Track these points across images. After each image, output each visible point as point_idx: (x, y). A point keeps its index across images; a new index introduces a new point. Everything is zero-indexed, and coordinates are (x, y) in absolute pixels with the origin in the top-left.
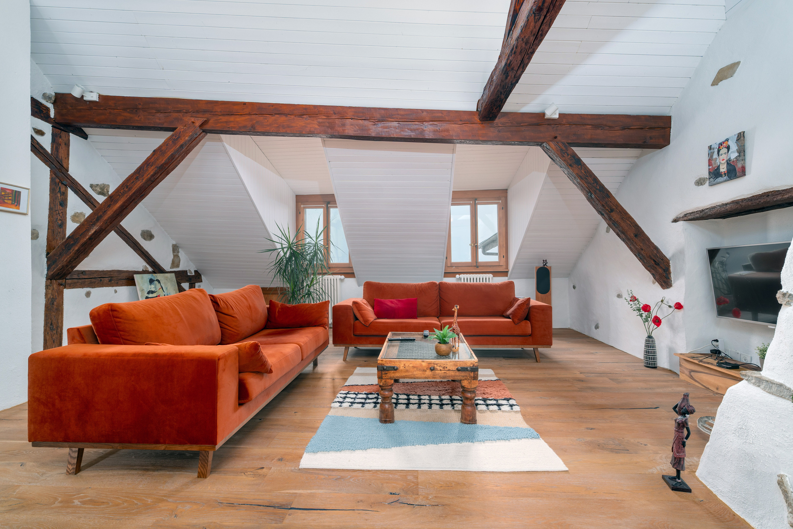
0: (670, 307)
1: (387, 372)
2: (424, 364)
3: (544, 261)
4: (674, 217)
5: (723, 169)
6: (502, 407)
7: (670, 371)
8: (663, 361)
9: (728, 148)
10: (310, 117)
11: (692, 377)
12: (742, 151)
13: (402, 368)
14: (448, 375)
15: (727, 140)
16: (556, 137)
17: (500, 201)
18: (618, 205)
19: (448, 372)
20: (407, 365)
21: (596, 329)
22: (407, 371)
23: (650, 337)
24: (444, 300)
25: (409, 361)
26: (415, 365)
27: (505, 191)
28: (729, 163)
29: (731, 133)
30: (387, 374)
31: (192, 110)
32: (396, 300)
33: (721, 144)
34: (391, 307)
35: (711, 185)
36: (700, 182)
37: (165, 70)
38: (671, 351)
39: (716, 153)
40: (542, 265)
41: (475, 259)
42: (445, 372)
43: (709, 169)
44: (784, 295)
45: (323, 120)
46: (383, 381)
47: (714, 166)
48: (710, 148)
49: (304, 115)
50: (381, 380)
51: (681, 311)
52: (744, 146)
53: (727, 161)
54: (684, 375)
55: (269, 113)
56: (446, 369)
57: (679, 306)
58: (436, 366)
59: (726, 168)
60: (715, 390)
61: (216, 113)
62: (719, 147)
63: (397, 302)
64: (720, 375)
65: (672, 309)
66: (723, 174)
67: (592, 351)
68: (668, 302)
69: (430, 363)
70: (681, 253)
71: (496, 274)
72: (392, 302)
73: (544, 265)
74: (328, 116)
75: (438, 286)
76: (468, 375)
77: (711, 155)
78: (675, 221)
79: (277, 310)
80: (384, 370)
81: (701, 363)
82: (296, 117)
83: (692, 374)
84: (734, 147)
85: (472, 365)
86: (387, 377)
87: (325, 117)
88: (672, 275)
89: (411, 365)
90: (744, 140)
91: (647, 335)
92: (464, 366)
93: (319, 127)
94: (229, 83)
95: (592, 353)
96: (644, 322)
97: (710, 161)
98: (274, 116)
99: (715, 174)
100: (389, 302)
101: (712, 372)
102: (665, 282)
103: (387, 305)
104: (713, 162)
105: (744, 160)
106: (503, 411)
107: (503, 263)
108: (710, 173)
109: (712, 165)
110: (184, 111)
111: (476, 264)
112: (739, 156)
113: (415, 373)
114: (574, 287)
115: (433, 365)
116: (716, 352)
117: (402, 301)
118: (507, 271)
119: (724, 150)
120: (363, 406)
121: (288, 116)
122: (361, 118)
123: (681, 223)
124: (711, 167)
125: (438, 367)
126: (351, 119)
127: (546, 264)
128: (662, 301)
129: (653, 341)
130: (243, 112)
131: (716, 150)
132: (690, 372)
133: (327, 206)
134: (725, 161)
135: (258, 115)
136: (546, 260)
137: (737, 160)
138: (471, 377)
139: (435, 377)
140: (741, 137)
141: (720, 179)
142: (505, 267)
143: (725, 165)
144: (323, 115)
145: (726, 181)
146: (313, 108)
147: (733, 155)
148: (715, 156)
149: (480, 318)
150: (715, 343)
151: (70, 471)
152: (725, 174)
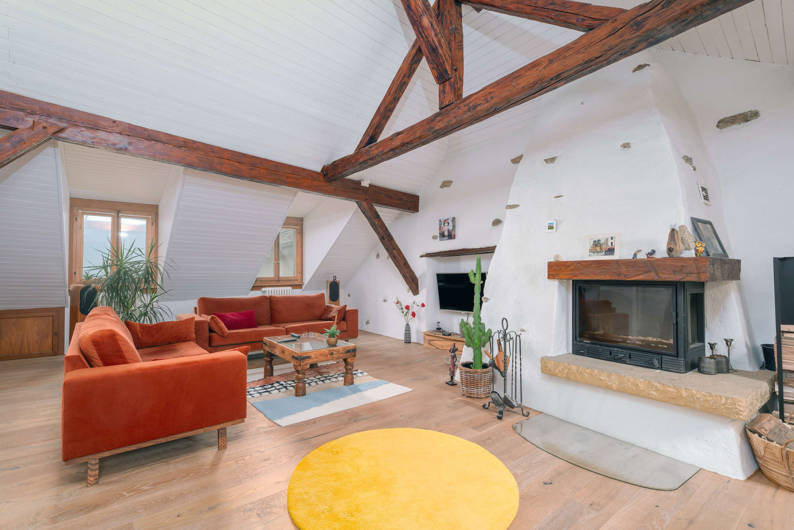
0: (418, 306)
1: (304, 361)
2: (326, 351)
3: (334, 276)
4: (421, 254)
5: (446, 233)
6: (357, 375)
7: (417, 343)
8: (414, 339)
9: (448, 223)
10: (189, 150)
11: (430, 344)
12: (454, 226)
13: (313, 356)
14: (340, 356)
15: (448, 219)
16: (367, 199)
17: (298, 227)
18: (397, 246)
19: (340, 355)
20: (316, 354)
21: (367, 324)
22: (317, 358)
23: (408, 325)
24: (275, 311)
25: (318, 351)
26: (321, 353)
27: (302, 220)
28: (448, 231)
29: (450, 216)
30: (304, 362)
31: (41, 113)
32: (236, 313)
33: (445, 220)
34: (233, 319)
35: (440, 240)
36: (434, 237)
37: (15, 64)
38: (418, 331)
39: (443, 224)
40: (332, 280)
41: (277, 274)
42: (339, 354)
43: (440, 232)
44: (485, 298)
45: (203, 155)
46: (301, 367)
47: (442, 231)
48: (440, 221)
49: (182, 147)
50: (300, 367)
51: (424, 308)
52: (455, 224)
53: (448, 230)
54: (426, 343)
55: (144, 138)
56: (339, 353)
57: (423, 305)
58: (333, 351)
59: (447, 233)
60: (441, 348)
61: (77, 123)
62: (444, 222)
63: (237, 315)
64: (444, 340)
65: (419, 307)
66: (446, 236)
67: (372, 339)
68: (417, 303)
69: (330, 350)
70: (424, 275)
71: (294, 286)
72: (233, 315)
73: (334, 280)
74: (207, 153)
75: (269, 299)
76: (351, 355)
77: (440, 225)
78: (422, 256)
79: (138, 331)
80: (302, 359)
81: (435, 335)
82: (174, 147)
83: (430, 342)
84: (451, 224)
85: (353, 348)
86: (304, 364)
87: (203, 153)
88: (419, 287)
89: (319, 354)
90: (455, 221)
91: (406, 324)
92: (348, 349)
93: (197, 161)
94: (103, 99)
95: (373, 340)
96: (405, 316)
97: (440, 227)
98: (150, 141)
99: (442, 235)
100: (230, 315)
101: (440, 339)
102: (415, 291)
103: (229, 317)
104: (441, 228)
105: (455, 231)
106: (359, 377)
107: (299, 278)
108: (440, 234)
109: (441, 230)
110: (29, 111)
111: (278, 279)
112: (453, 229)
113: (321, 358)
114: (349, 296)
115: (332, 351)
116: (439, 329)
117: (242, 313)
118: (302, 285)
119: (446, 224)
120: (280, 392)
121: (166, 144)
122: (236, 161)
123: (425, 258)
124: (440, 231)
125: (335, 352)
126: (228, 159)
127: (335, 279)
128: (414, 303)
129: (409, 327)
130: (113, 130)
131: (443, 223)
132: (429, 341)
133: (118, 214)
134: (447, 230)
135: (130, 137)
136: (336, 276)
137: (452, 231)
138: (352, 356)
139: (333, 359)
140: (454, 219)
141: (444, 238)
142: (300, 281)
143: (447, 232)
144: (202, 151)
145: (447, 240)
146: (192, 142)
147: (451, 228)
148: (442, 226)
149: (303, 323)
150: (438, 324)
151: (92, 482)
152: (447, 236)
